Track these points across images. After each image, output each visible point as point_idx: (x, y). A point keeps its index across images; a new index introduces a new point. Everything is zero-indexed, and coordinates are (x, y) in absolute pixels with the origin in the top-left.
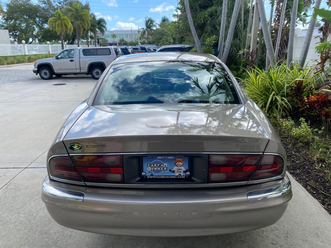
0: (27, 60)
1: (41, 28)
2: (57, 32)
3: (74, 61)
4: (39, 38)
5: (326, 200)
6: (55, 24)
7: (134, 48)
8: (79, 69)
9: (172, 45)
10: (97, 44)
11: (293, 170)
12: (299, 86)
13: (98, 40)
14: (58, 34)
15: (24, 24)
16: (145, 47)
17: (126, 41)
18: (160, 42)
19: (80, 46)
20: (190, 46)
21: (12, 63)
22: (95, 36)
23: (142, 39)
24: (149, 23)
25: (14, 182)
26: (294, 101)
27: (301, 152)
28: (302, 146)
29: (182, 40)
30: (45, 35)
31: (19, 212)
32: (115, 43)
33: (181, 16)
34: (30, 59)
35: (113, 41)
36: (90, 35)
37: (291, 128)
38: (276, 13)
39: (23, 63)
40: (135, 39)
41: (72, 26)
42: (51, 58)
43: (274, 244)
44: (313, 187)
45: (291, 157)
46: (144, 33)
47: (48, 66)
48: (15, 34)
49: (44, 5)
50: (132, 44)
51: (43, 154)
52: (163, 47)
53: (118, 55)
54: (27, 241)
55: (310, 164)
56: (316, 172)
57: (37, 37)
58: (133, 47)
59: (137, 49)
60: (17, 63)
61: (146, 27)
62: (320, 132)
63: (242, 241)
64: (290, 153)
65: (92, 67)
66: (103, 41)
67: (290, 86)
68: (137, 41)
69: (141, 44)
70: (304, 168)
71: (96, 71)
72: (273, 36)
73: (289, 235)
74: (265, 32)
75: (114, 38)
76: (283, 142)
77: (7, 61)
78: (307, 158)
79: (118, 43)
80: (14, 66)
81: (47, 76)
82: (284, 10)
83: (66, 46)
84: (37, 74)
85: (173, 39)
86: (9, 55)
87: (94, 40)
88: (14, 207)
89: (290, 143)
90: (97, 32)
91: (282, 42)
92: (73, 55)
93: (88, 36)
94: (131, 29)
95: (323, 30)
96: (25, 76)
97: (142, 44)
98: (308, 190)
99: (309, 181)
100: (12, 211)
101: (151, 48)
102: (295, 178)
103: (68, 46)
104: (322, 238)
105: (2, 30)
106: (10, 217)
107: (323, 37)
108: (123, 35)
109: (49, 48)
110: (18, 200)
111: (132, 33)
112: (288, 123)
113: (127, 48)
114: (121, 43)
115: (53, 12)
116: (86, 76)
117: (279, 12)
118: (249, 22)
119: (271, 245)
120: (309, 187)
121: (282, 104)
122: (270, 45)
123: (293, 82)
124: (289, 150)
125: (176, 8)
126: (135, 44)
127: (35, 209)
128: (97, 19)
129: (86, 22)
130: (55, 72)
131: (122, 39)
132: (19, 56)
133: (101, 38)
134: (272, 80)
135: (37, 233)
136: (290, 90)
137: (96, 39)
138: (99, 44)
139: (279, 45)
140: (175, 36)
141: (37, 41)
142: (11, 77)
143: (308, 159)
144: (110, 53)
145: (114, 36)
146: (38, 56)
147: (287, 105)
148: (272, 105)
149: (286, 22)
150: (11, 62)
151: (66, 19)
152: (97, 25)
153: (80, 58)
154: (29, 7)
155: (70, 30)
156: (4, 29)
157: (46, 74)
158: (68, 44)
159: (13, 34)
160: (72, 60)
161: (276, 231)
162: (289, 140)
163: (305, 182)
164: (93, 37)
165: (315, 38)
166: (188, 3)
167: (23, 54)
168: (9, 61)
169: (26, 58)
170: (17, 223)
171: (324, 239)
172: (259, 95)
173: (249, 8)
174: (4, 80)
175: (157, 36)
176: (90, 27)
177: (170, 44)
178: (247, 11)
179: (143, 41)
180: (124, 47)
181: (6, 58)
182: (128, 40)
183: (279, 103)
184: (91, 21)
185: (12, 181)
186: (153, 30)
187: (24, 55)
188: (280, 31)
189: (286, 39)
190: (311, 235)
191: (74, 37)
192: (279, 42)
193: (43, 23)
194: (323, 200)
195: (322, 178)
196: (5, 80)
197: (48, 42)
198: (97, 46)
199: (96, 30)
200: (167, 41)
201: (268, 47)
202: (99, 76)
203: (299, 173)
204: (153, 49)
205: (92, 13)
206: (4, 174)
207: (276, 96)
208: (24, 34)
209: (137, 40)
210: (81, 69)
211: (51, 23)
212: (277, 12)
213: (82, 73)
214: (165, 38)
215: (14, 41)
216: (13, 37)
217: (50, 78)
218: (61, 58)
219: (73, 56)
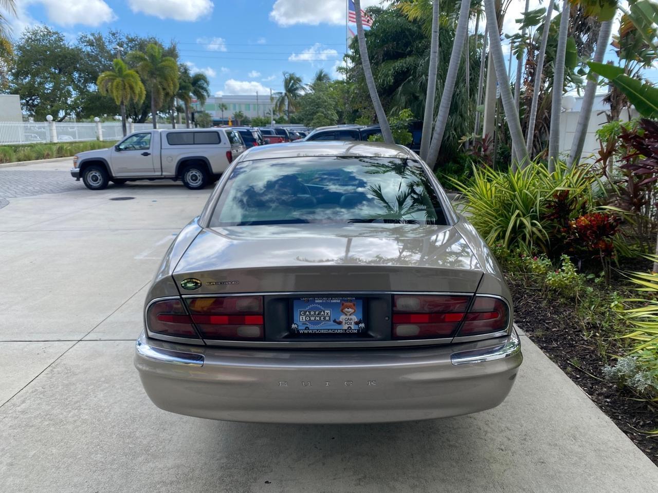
0: (55, 153)
1: (82, 92)
2: (116, 100)
3: (149, 154)
4: (79, 110)
5: (597, 387)
6: (112, 85)
7: (262, 131)
8: (160, 170)
9: (337, 126)
10: (190, 122)
11: (545, 342)
12: (562, 201)
13: (193, 114)
14: (118, 103)
15: (49, 84)
16: (285, 128)
17: (246, 117)
18: (312, 119)
19: (158, 125)
20: (370, 128)
21: (27, 157)
22: (187, 108)
23: (278, 114)
24: (292, 84)
25: (62, 363)
26: (554, 227)
27: (563, 314)
28: (564, 303)
29: (354, 117)
30: (91, 105)
31: (80, 406)
32: (225, 121)
33: (352, 70)
34: (61, 151)
35: (221, 117)
36: (177, 105)
37: (544, 272)
38: (527, 69)
39: (48, 158)
40: (264, 113)
41: (143, 88)
42: (107, 149)
43: (502, 450)
44: (576, 368)
45: (544, 322)
46: (282, 101)
47: (100, 165)
48: (32, 103)
49: (89, 49)
50: (257, 123)
51: (108, 319)
52: (319, 130)
53: (233, 145)
54: (98, 447)
55: (576, 331)
56: (583, 344)
57: (74, 109)
58: (262, 129)
59: (269, 132)
60: (37, 159)
61: (286, 91)
62: (597, 280)
63: (450, 446)
64: (543, 316)
65: (185, 165)
66: (200, 116)
67: (546, 200)
68: (268, 117)
69: (276, 123)
70: (565, 338)
71: (191, 174)
72: (525, 109)
73: (528, 438)
74: (506, 103)
75: (223, 111)
76: (532, 298)
77: (18, 155)
78: (572, 322)
79: (230, 121)
80: (31, 164)
81: (98, 183)
82: (540, 65)
83: (130, 127)
84: (78, 180)
85: (337, 113)
86: (21, 143)
87: (184, 114)
88: (69, 400)
89: (545, 299)
90: (190, 100)
91: (541, 121)
92: (148, 144)
93: (173, 106)
94: (255, 94)
95: (612, 99)
96: (55, 183)
97: (278, 122)
98: (567, 373)
99: (570, 360)
100: (67, 405)
101: (295, 131)
102: (548, 355)
103: (134, 125)
104: (581, 441)
105: (6, 95)
106: (65, 413)
107: (612, 113)
108: (240, 104)
109: (98, 129)
110: (75, 389)
111: (257, 102)
112: (540, 264)
113: (251, 131)
114: (237, 121)
115: (107, 61)
116: (172, 183)
117: (531, 66)
118: (481, 84)
119: (498, 450)
120: (569, 369)
121: (533, 233)
122: (517, 128)
123: (551, 193)
124: (541, 311)
125: (344, 55)
126: (264, 123)
127: (106, 403)
128: (191, 76)
129: (170, 80)
130: (114, 175)
131: (240, 112)
132: (41, 144)
133: (198, 110)
134: (514, 191)
135: (114, 436)
136: (547, 207)
137: (188, 112)
138: (194, 123)
139: (534, 126)
140: (342, 109)
141: (74, 116)
142: (27, 185)
143: (573, 324)
144: (218, 141)
145: (223, 107)
146: (77, 144)
147: (542, 235)
148: (516, 234)
149: (546, 85)
150: (25, 155)
151: (132, 76)
152: (191, 86)
153: (161, 148)
154: (61, 51)
155: (140, 96)
156: (11, 94)
157: (95, 179)
158: (135, 121)
159: (27, 103)
160: (147, 153)
161: (508, 433)
162: (543, 295)
163: (564, 361)
164: (183, 109)
165: (598, 115)
166: (367, 50)
167: (48, 141)
168: (21, 154)
169: (55, 149)
170: (78, 423)
171: (584, 443)
172: (493, 216)
173: (480, 58)
174: (15, 190)
175: (307, 108)
176: (177, 90)
177: (331, 124)
178: (476, 65)
179: (279, 116)
180: (244, 129)
181: (16, 148)
182: (250, 114)
183: (528, 231)
184: (180, 79)
185: (59, 360)
186: (300, 96)
187: (50, 144)
188: (535, 102)
189: (547, 115)
190: (564, 437)
191: (146, 109)
192: (535, 121)
193: (86, 81)
194: (590, 387)
195: (593, 353)
196: (17, 191)
197: (97, 119)
198: (191, 126)
199: (188, 96)
200: (327, 118)
201: (512, 130)
202: (197, 183)
203: (556, 347)
204: (299, 133)
205: (182, 63)
206: (44, 349)
207: (522, 218)
208: (50, 104)
209: (268, 115)
210: (163, 170)
211: (103, 83)
212: (529, 68)
213: (165, 178)
214: (323, 113)
215: (29, 116)
216: (27, 108)
217: (104, 187)
218: (126, 149)
219: (148, 146)
